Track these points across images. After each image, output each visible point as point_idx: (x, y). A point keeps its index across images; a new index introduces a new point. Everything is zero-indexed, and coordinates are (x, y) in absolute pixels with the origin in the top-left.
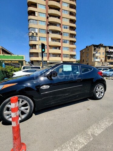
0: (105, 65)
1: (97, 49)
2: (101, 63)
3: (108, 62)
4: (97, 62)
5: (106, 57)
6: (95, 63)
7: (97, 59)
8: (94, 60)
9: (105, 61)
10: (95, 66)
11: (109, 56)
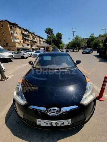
0: (25, 47)
1: (13, 28)
2: (21, 44)
3: (26, 44)
4: (17, 43)
5: (24, 39)
6: (15, 44)
7: (16, 39)
8: (13, 40)
9: (24, 42)
10: (17, 47)
11: (25, 38)
